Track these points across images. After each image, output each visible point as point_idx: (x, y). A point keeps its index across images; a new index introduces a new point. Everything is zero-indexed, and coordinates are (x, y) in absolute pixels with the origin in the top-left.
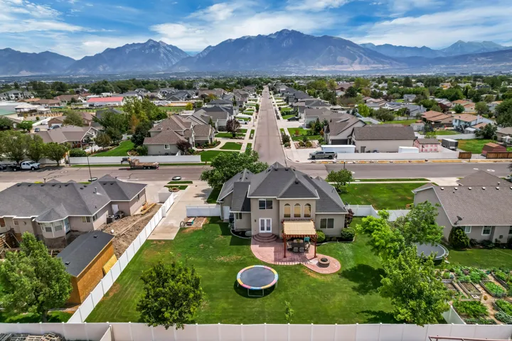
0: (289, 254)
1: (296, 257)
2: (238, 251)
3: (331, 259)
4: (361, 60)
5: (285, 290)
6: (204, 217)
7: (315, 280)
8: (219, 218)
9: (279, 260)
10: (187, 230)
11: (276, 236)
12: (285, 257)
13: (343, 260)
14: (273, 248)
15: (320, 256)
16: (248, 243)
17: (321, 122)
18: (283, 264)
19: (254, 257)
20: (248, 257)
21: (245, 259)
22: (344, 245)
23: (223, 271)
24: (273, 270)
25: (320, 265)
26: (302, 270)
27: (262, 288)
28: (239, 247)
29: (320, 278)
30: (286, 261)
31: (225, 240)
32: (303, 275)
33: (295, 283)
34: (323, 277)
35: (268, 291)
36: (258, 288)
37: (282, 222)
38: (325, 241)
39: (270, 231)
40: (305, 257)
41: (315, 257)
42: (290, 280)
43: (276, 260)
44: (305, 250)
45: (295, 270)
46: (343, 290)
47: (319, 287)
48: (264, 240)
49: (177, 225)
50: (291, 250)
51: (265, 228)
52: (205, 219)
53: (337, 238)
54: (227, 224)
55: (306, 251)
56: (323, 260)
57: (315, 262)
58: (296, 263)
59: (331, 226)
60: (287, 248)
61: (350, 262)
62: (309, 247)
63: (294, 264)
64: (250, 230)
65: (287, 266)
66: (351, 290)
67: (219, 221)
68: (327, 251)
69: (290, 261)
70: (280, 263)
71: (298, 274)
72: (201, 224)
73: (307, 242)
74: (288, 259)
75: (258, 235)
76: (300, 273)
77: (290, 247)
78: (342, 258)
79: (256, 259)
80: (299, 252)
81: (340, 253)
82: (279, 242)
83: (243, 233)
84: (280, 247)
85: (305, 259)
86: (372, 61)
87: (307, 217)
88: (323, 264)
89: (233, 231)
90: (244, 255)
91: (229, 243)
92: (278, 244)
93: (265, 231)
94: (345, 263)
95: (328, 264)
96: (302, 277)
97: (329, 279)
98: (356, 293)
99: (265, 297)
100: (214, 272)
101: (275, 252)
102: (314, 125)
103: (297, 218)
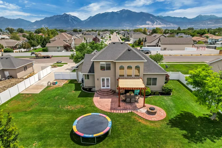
0: (122, 104)
1: (128, 106)
2: (83, 101)
3: (157, 108)
4: (157, 23)
5: (118, 137)
6: (66, 80)
7: (145, 127)
8: (76, 80)
9: (114, 109)
10: (51, 87)
11: (113, 91)
12: (119, 106)
13: (167, 109)
14: (110, 100)
15: (148, 106)
16: (92, 96)
17: (141, 39)
18: (117, 112)
19: (94, 106)
20: (90, 106)
21: (87, 108)
22: (165, 98)
23: (65, 117)
24: (107, 117)
25: (148, 113)
26: (133, 117)
27: (95, 135)
28: (85, 98)
29: (149, 125)
30: (120, 110)
31: (75, 94)
32: (134, 122)
33: (127, 129)
34: (152, 124)
35: (100, 139)
36: (91, 136)
37: (118, 80)
38: (150, 95)
39: (109, 88)
40: (136, 107)
41: (144, 106)
42: (123, 126)
43: (111, 109)
44: (135, 101)
45: (127, 117)
46: (173, 137)
47: (149, 134)
48: (104, 94)
49: (45, 84)
50: (124, 101)
51: (106, 85)
52: (67, 81)
53: (159, 93)
54: (81, 84)
55: (137, 102)
56: (151, 109)
57: (144, 110)
58: (128, 111)
59: (155, 84)
60: (121, 99)
61: (173, 110)
62: (139, 98)
63: (126, 112)
64: (94, 87)
65: (121, 114)
66: (182, 137)
67: (76, 82)
68: (153, 102)
69: (123, 110)
70: (115, 111)
71: (130, 121)
72: (62, 84)
73: (136, 95)
74: (121, 108)
75: (100, 91)
76: (132, 120)
77: (124, 98)
78: (166, 107)
79: (96, 108)
80: (130, 103)
81: (163, 103)
82: (116, 95)
83: (90, 90)
84: (116, 99)
85: (136, 108)
86: (162, 23)
87: (137, 77)
88: (151, 112)
89: (83, 88)
90: (87, 104)
91: (77, 96)
92: (115, 96)
93: (106, 87)
94: (169, 112)
95: (156, 113)
96: (134, 124)
97: (158, 126)
98: (186, 141)
99: (98, 145)
100: (58, 118)
101: (111, 102)
102: (138, 41)
103: (129, 77)
